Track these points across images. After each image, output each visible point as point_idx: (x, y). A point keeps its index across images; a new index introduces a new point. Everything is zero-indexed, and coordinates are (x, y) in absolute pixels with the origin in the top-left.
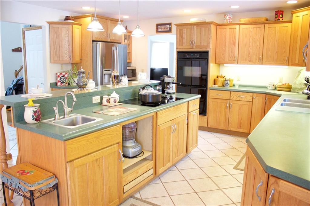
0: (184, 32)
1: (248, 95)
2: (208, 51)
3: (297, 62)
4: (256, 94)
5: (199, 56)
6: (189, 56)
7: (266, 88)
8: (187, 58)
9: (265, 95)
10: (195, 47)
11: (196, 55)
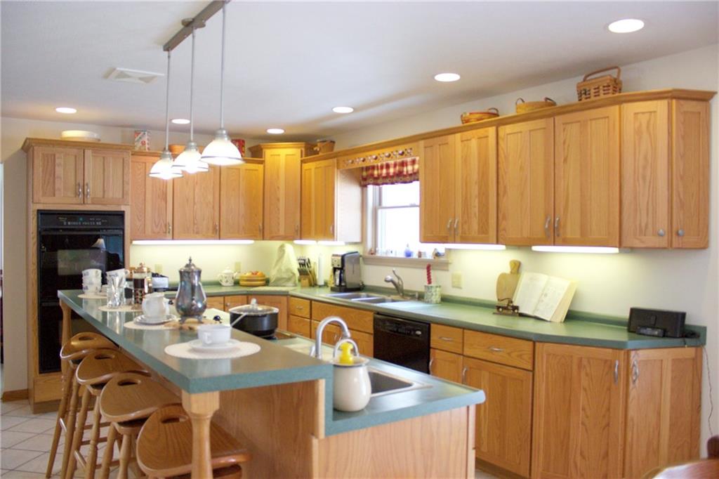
0: (57, 161)
1: (214, 301)
2: (124, 212)
3: (282, 233)
4: (229, 297)
5: (100, 223)
6: (74, 223)
7: (218, 284)
8: (68, 227)
9: (245, 297)
10: (89, 201)
11: (92, 221)
